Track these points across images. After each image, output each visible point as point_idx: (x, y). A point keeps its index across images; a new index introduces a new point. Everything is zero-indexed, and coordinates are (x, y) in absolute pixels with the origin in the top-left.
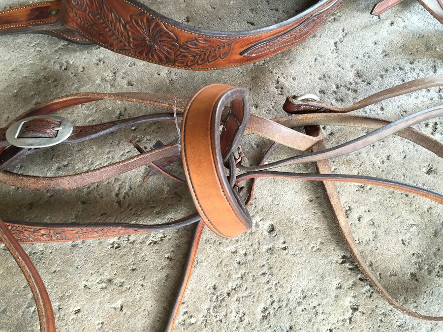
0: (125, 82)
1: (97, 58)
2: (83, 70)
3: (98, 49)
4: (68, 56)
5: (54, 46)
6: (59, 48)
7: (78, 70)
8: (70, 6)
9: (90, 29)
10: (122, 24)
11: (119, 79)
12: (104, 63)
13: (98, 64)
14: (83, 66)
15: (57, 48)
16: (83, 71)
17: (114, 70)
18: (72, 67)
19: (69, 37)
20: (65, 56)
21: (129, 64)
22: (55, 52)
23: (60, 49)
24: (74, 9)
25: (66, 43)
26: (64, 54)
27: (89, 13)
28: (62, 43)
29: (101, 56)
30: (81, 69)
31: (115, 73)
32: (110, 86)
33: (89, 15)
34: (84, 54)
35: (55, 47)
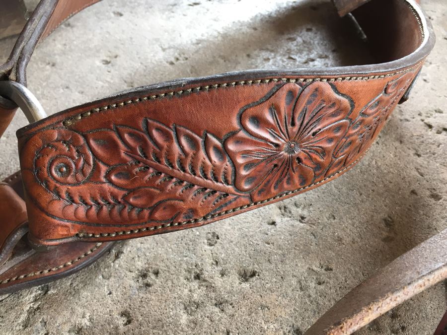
0: (234, 279)
1: (134, 274)
2: (125, 319)
3: (122, 256)
4: (67, 313)
5: (13, 314)
6: (29, 312)
7: (117, 328)
8: (47, 186)
9: (121, 213)
10: (216, 148)
11: (218, 281)
12: (156, 273)
13: (148, 285)
14: (122, 310)
15: (23, 317)
16: (129, 322)
17: (189, 272)
18: (97, 331)
19: (46, 272)
20: (60, 320)
21: (206, 241)
22: (25, 326)
23: (32, 312)
24: (63, 189)
25: (36, 291)
26: (53, 317)
27: (108, 176)
28: (29, 298)
29: (140, 264)
30: (121, 321)
31: (197, 277)
32: (217, 310)
33: (111, 182)
34: (99, 286)
35: (17, 317)
